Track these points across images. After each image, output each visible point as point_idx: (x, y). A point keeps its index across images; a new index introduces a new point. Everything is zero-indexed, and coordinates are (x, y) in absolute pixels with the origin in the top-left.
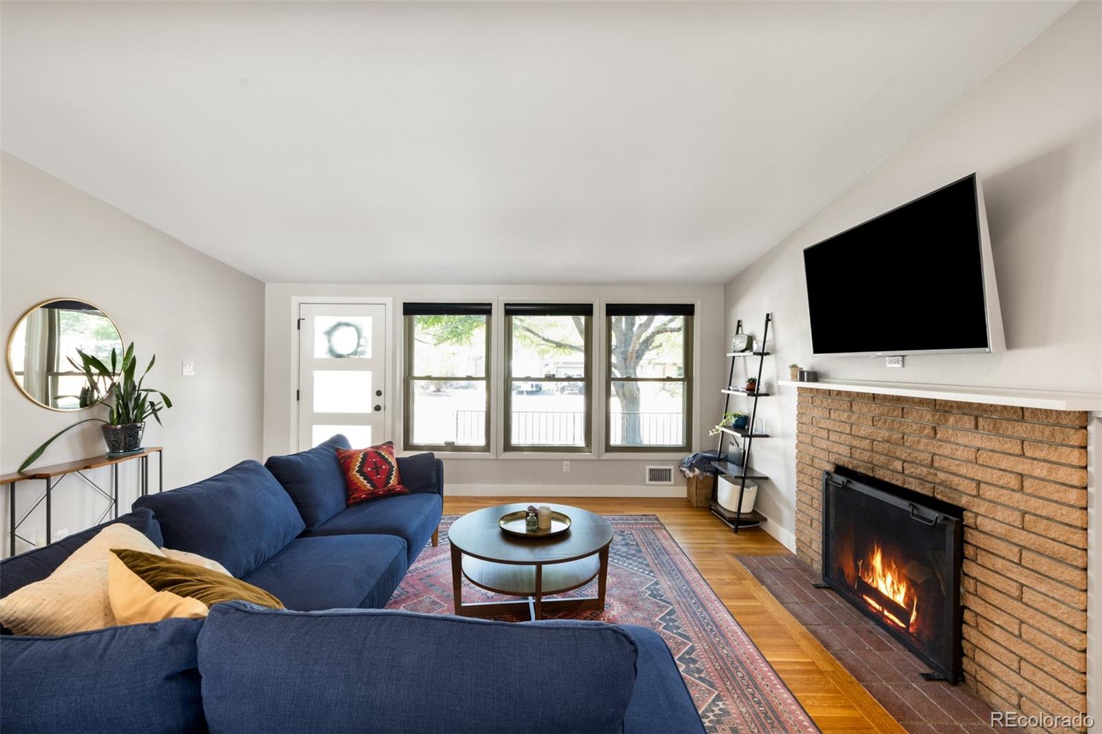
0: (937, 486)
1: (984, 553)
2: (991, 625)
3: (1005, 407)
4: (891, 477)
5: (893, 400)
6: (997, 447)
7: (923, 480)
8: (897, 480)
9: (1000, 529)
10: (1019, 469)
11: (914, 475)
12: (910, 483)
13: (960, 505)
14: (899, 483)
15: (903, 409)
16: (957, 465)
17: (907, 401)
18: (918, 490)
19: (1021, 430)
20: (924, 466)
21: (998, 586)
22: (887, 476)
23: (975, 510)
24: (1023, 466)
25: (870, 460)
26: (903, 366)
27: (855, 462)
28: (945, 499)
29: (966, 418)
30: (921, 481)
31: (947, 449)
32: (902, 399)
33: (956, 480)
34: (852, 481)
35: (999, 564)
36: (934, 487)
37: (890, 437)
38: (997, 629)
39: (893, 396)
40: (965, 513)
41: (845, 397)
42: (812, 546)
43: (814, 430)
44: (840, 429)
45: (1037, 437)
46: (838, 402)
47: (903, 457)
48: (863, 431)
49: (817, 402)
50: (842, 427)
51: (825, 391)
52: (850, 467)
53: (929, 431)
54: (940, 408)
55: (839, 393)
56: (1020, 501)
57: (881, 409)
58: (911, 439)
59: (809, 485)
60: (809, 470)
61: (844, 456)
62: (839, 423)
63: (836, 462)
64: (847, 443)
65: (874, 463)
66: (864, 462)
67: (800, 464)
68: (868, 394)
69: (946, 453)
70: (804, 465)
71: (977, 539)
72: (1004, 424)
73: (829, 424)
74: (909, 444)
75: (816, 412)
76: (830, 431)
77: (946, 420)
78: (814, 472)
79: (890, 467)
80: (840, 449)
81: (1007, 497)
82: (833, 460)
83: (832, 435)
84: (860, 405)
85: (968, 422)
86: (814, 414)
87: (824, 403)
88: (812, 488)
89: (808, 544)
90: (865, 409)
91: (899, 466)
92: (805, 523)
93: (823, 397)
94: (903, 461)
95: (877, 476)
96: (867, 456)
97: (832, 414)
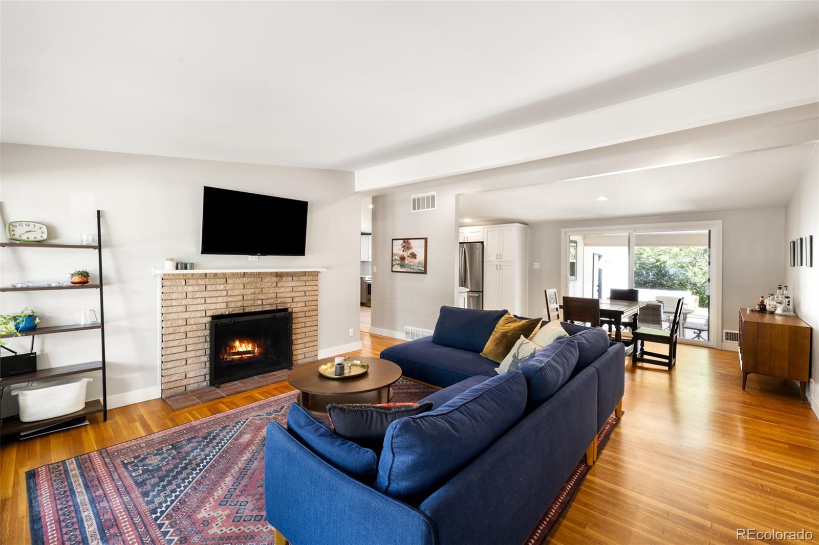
3: (301, 272)
4: (255, 308)
5: (257, 274)
6: (299, 285)
7: (271, 304)
8: (258, 309)
9: (300, 309)
10: (305, 290)
11: (267, 304)
12: (265, 308)
13: (287, 307)
14: (260, 310)
15: (262, 278)
16: (286, 294)
17: (264, 274)
18: (270, 309)
19: (305, 278)
20: (273, 298)
21: (300, 327)
22: (253, 309)
23: (292, 307)
24: (305, 289)
25: (242, 305)
26: (259, 260)
27: (231, 309)
28: (281, 308)
31: (282, 290)
32: (261, 274)
33: (286, 299)
34: (236, 318)
35: (300, 320)
36: (277, 305)
37: (255, 291)
38: (299, 340)
39: (256, 272)
40: (289, 309)
41: (221, 277)
42: (188, 376)
43: (189, 301)
44: (217, 295)
45: (309, 279)
46: (215, 280)
47: (263, 298)
48: (236, 292)
49: (190, 282)
50: (219, 293)
51: (201, 275)
52: (227, 313)
53: (274, 284)
54: (279, 275)
55: (216, 275)
56: (305, 299)
57: (249, 280)
58: (266, 289)
59: (183, 339)
60: (182, 329)
61: (220, 309)
62: (216, 292)
63: (214, 314)
64: (224, 301)
65: (245, 305)
66: (238, 307)
67: (170, 329)
68: (241, 273)
69: (282, 291)
70: (176, 328)
71: (294, 316)
72: (301, 277)
73: (205, 294)
74: (265, 292)
75: (190, 289)
76: (206, 299)
77: (282, 279)
78: (188, 328)
79: (256, 304)
80: (218, 306)
81: (301, 299)
82: (211, 314)
83: (208, 301)
84: (234, 279)
85: (290, 278)
86: (187, 290)
87: (200, 282)
88: (187, 340)
89: (183, 378)
90: (238, 281)
91: (260, 302)
92: (178, 367)
93: (197, 279)
94: (262, 300)
95: (246, 311)
96: (239, 304)
97: (209, 288)
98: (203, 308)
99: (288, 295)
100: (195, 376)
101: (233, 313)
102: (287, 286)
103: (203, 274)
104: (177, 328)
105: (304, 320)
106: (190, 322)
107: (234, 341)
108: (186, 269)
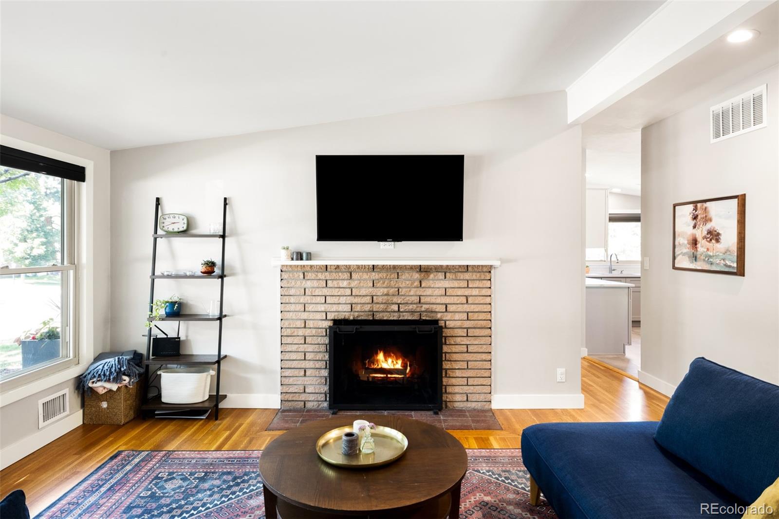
0: (422, 313)
1: (450, 338)
2: (453, 370)
3: (460, 266)
4: (389, 316)
5: (390, 268)
6: (457, 286)
7: (412, 312)
8: (394, 316)
9: (458, 324)
10: (466, 294)
11: (407, 310)
12: (403, 316)
13: (437, 319)
14: (395, 318)
15: (398, 273)
16: (435, 299)
17: (401, 268)
18: (410, 318)
19: (467, 276)
20: (414, 304)
21: (457, 351)
22: (386, 317)
23: (444, 319)
24: (467, 292)
25: (371, 309)
26: (394, 248)
27: (357, 313)
28: (427, 318)
29: (440, 273)
30: (411, 313)
31: (429, 292)
32: (397, 267)
33: (434, 306)
34: (363, 326)
35: (458, 340)
36: (421, 314)
37: (388, 291)
38: (457, 371)
39: (390, 265)
40: (439, 322)
41: (344, 270)
42: (307, 390)
43: (307, 299)
44: (339, 293)
45: (474, 277)
46: (337, 274)
47: (399, 302)
48: (363, 292)
49: (309, 275)
50: (341, 292)
51: (320, 267)
52: (351, 318)
53: (417, 283)
54: (424, 270)
55: (338, 267)
56: (467, 308)
57: (380, 275)
58: (404, 290)
59: (301, 344)
60: (301, 332)
61: (344, 312)
62: (338, 289)
63: (336, 318)
64: (347, 302)
65: (374, 310)
66: (366, 312)
67: (288, 330)
68: (369, 266)
69: (428, 293)
70: (294, 329)
71: (446, 332)
72: (459, 274)
73: (326, 291)
74: (403, 293)
75: (309, 284)
76: (327, 297)
77: (429, 276)
78: (307, 332)
79: (389, 310)
80: (341, 308)
81: (460, 308)
82: (332, 318)
83: (329, 300)
84: (361, 274)
85: (441, 276)
86: (306, 286)
87: (320, 276)
88: (306, 345)
89: (301, 391)
90: (365, 276)
91: (395, 308)
92: (296, 377)
93: (317, 272)
94: (399, 305)
95: (376, 318)
96: (367, 308)
97: (330, 283)
98: (323, 309)
99: (439, 301)
100: (314, 392)
101: (360, 318)
102: (437, 286)
103: (322, 265)
104: (296, 329)
105: (466, 341)
106: (308, 324)
107: (377, 354)
108: (302, 259)
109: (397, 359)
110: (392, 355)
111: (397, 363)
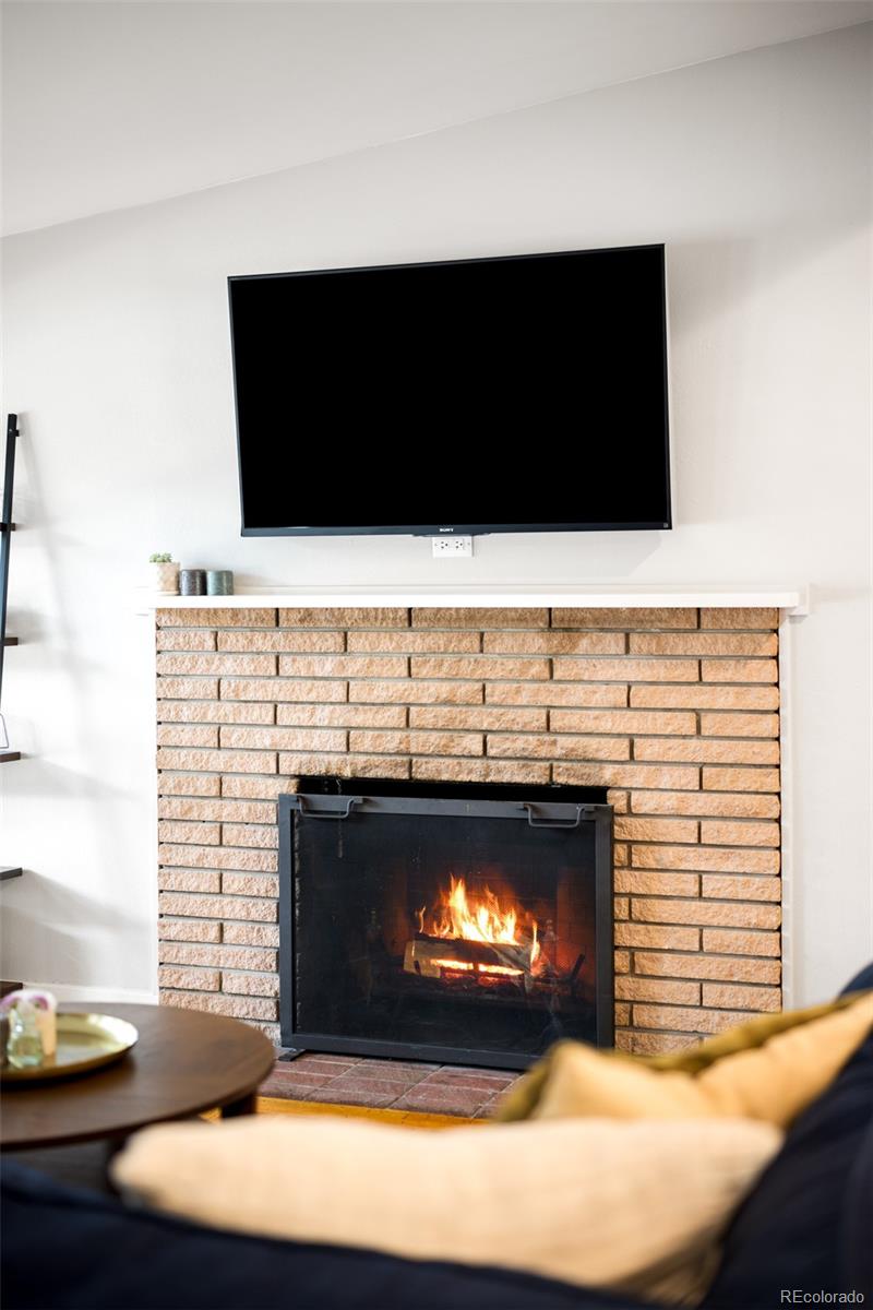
0: (555, 764)
1: (643, 848)
2: (658, 955)
3: (673, 611)
4: (457, 768)
5: (458, 619)
6: (664, 676)
7: (527, 759)
8: (470, 772)
9: (670, 802)
10: (696, 703)
11: (508, 753)
12: (499, 771)
13: (602, 783)
14: (475, 778)
15: (482, 635)
16: (596, 718)
17: (491, 618)
18: (518, 779)
19: (698, 644)
20: (532, 733)
21: (667, 890)
22: (446, 771)
23: (625, 784)
24: (699, 698)
25: (402, 746)
26: (473, 554)
27: (362, 758)
28: (573, 782)
29: (609, 636)
30: (522, 762)
31: (576, 695)
32: (478, 616)
33: (593, 742)
34: (372, 798)
35: (668, 856)
36: (551, 767)
37: (453, 692)
38: (667, 957)
39: (458, 610)
40: (609, 793)
41: (324, 624)
42: (226, 986)
43: (226, 710)
44: (312, 697)
45: (721, 650)
46: (306, 636)
47: (485, 726)
48: (380, 692)
49: (232, 640)
50: (319, 691)
51: (258, 614)
52: (347, 773)
53: (539, 668)
54: (560, 624)
55: (308, 615)
56: (697, 750)
57: (430, 640)
58: (501, 687)
59: (210, 845)
60: (209, 810)
61: (328, 752)
62: (309, 683)
63: (304, 772)
64: (335, 723)
65: (413, 750)
66: (390, 754)
67: (176, 802)
68: (396, 610)
69: (574, 701)
70: (189, 800)
71: (625, 829)
72: (671, 637)
73: (276, 690)
74: (496, 699)
75: (229, 666)
76: (279, 706)
77: (575, 646)
78: (227, 810)
79: (455, 751)
80: (317, 740)
81: (675, 750)
82: (293, 770)
83: (287, 713)
84: (372, 636)
85: (614, 643)
86: (222, 671)
87: (261, 642)
88: (222, 851)
89: (211, 988)
90: (386, 644)
91: (473, 744)
92: (197, 942)
93: (252, 630)
94: (485, 733)
95: (419, 777)
96: (392, 741)
97: (287, 666)
98: (267, 743)
99: (606, 725)
100: (245, 991)
101: (370, 775)
102: (600, 677)
103: (265, 610)
104: (194, 801)
105: (694, 859)
106: (229, 788)
108: (204, 592)
109: (503, 912)
110: (490, 895)
111: (502, 924)
